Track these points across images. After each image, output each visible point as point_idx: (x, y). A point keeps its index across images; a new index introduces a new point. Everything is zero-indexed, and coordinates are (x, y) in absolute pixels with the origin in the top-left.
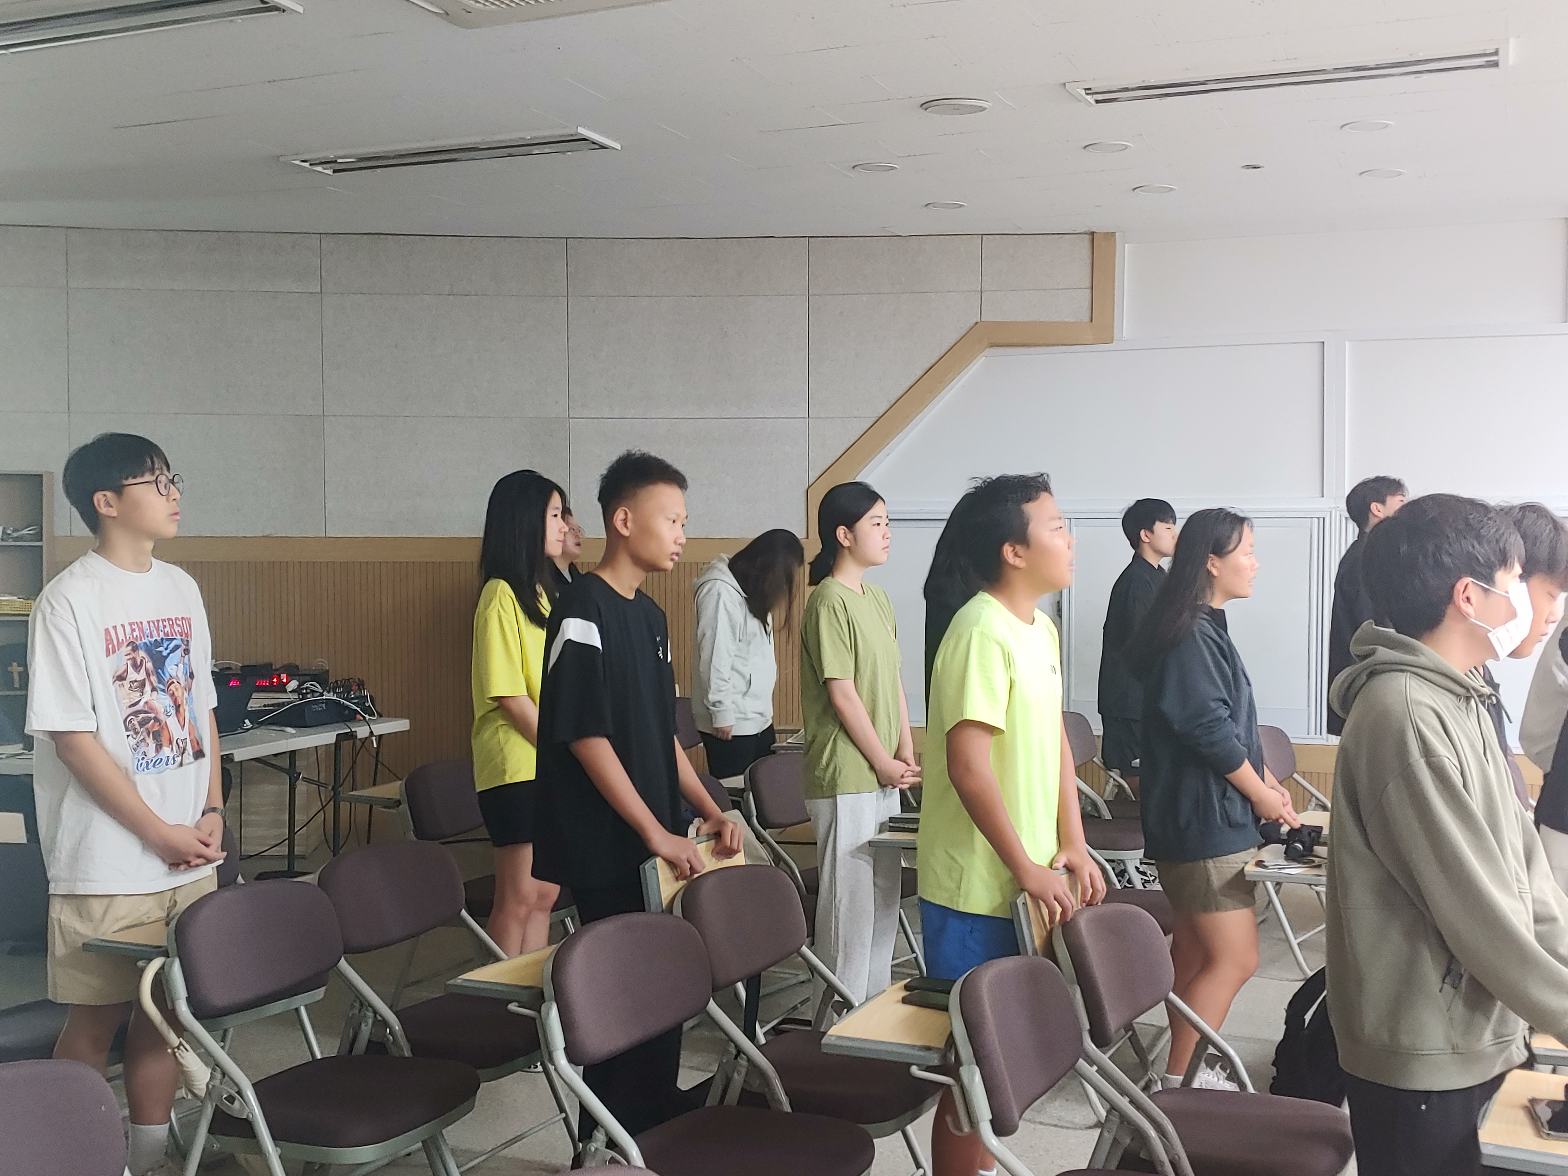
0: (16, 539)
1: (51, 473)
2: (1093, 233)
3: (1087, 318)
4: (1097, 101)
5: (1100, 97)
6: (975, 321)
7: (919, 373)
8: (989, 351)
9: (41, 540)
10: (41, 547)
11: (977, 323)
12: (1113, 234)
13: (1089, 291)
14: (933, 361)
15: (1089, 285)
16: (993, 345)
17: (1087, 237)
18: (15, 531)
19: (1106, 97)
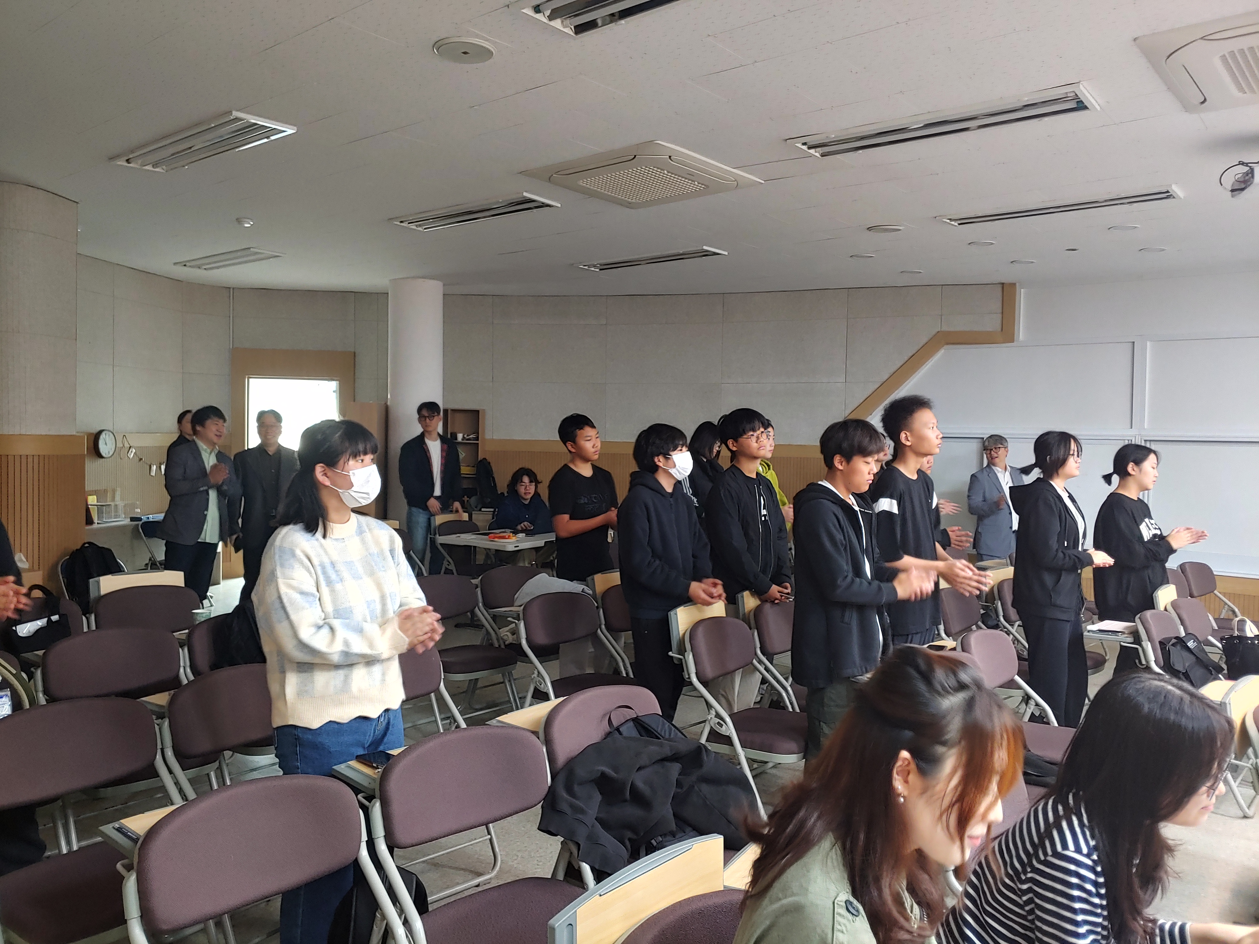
0: (468, 440)
1: (484, 410)
2: (1003, 284)
3: (1000, 329)
4: (959, 224)
5: (960, 222)
6: (937, 330)
7: (906, 358)
8: (946, 347)
9: (478, 440)
10: (478, 444)
11: (938, 332)
12: (1014, 284)
13: (1000, 315)
14: (914, 352)
15: (1000, 311)
16: (948, 344)
17: (1000, 286)
18: (467, 436)
19: (964, 221)
